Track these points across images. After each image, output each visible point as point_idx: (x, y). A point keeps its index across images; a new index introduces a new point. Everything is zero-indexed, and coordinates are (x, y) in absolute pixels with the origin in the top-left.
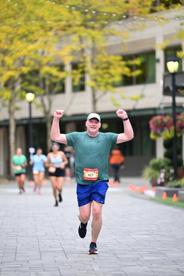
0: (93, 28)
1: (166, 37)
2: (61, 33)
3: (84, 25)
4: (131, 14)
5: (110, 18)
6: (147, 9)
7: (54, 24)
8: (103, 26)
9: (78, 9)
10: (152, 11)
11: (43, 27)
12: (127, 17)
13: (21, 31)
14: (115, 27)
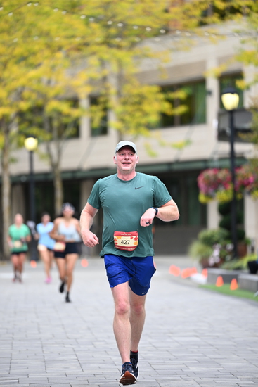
0: (119, 47)
1: (221, 60)
2: (74, 54)
3: (107, 43)
4: (172, 28)
5: (142, 34)
6: (195, 21)
7: (64, 42)
8: (133, 44)
9: (98, 20)
10: (202, 24)
11: (48, 46)
12: (167, 31)
13: (18, 51)
14: (150, 46)
